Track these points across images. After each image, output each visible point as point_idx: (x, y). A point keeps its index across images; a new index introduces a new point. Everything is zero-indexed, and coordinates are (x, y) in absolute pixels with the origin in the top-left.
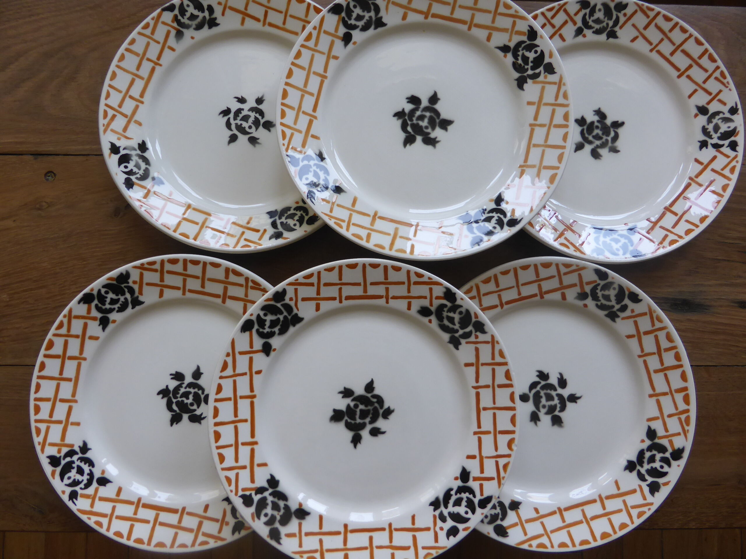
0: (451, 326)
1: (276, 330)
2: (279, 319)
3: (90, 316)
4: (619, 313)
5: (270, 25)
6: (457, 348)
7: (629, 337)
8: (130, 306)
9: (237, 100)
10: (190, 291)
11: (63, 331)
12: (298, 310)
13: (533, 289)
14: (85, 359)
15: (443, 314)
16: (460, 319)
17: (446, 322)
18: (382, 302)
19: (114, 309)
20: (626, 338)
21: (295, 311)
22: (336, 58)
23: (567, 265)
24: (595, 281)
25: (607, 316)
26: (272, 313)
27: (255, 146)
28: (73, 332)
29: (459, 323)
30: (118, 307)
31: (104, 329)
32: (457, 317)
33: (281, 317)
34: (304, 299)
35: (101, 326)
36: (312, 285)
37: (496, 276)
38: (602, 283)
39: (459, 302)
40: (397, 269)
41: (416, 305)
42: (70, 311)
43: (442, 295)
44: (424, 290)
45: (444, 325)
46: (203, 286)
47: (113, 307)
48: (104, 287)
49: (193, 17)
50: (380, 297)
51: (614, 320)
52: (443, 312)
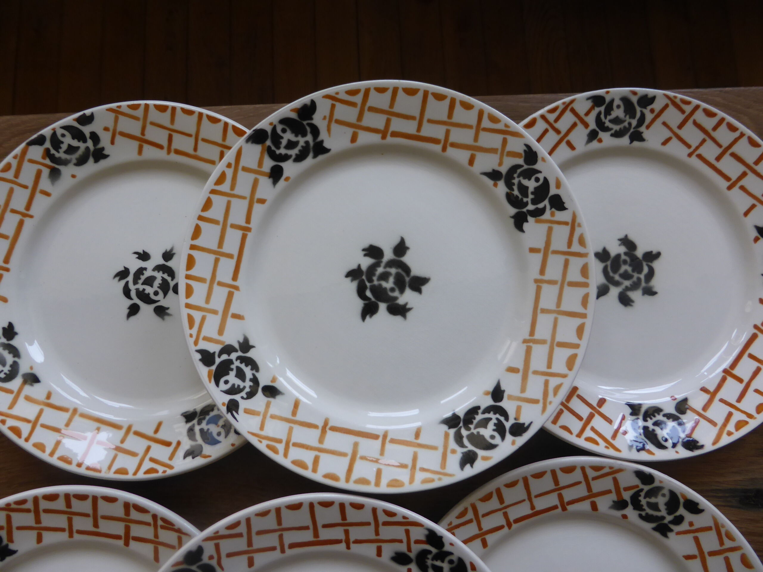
4: (672, 526)
5: (177, 152)
7: (688, 557)
9: (137, 256)
10: (79, 532)
12: (223, 569)
13: (552, 500)
15: (427, 562)
18: (342, 547)
20: (684, 559)
21: (219, 571)
22: (262, 201)
23: (596, 468)
24: (637, 486)
25: (655, 529)
27: (163, 319)
32: (446, 567)
34: (229, 555)
36: (240, 535)
37: (498, 491)
38: (646, 488)
39: (448, 548)
40: (359, 507)
41: (388, 550)
43: (423, 538)
44: (399, 532)
46: (96, 525)
49: (71, 150)
50: (338, 542)
51: (666, 536)
52: (427, 560)
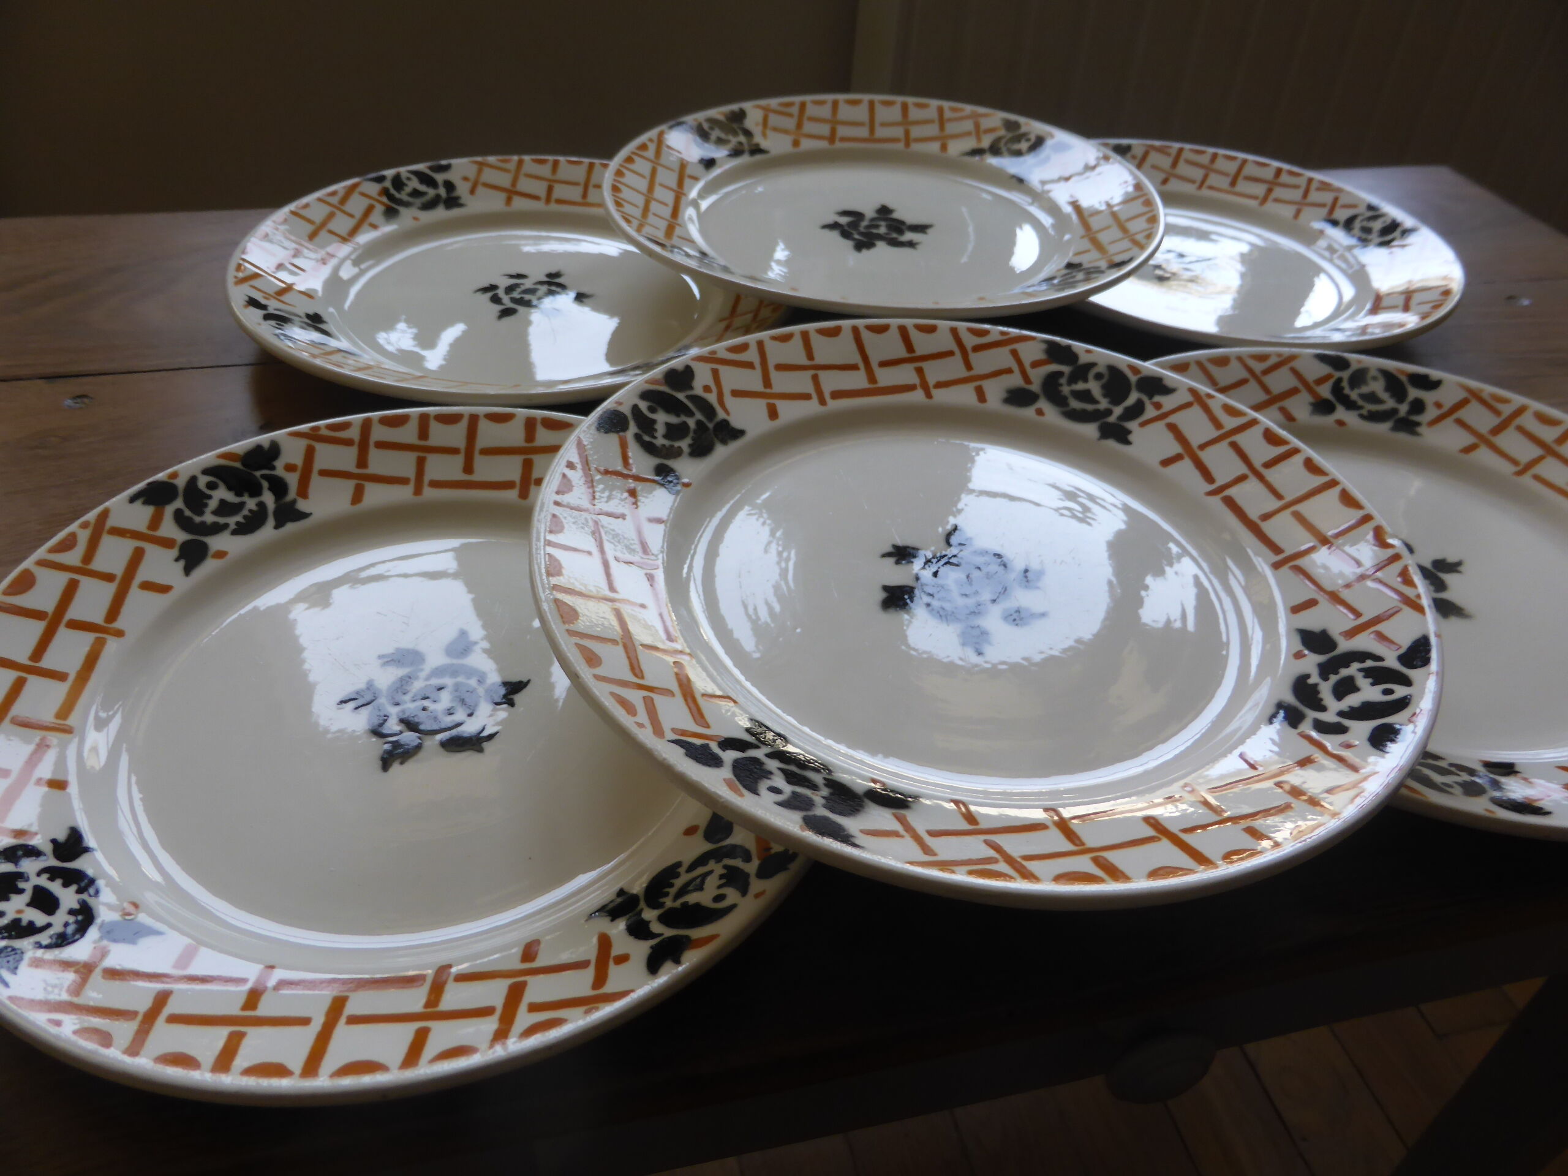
0: (1090, 407)
1: (684, 444)
2: (685, 424)
3: (154, 536)
4: (1415, 418)
5: (559, 201)
6: (1127, 442)
7: (1467, 450)
8: (271, 522)
9: (508, 277)
10: (435, 484)
11: (73, 558)
12: (728, 413)
14: (119, 634)
15: (1061, 391)
16: (1104, 387)
17: (1075, 404)
18: (917, 396)
19: (226, 526)
20: (1463, 454)
21: (721, 415)
22: (697, 178)
23: (1262, 358)
24: (1331, 375)
25: (1394, 429)
26: (668, 410)
28: (99, 564)
29: (1105, 396)
30: (238, 523)
31: (188, 570)
32: (1094, 387)
33: (691, 423)
34: (736, 393)
35: (182, 563)
36: (749, 365)
39: (1084, 359)
40: (929, 329)
41: (995, 390)
42: (105, 514)
43: (1042, 356)
44: (1001, 358)
45: (1074, 410)
46: (468, 469)
47: (221, 520)
48: (206, 472)
49: (416, 193)
50: (910, 388)
51: (1414, 433)
52: (1061, 388)
